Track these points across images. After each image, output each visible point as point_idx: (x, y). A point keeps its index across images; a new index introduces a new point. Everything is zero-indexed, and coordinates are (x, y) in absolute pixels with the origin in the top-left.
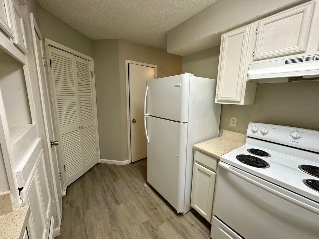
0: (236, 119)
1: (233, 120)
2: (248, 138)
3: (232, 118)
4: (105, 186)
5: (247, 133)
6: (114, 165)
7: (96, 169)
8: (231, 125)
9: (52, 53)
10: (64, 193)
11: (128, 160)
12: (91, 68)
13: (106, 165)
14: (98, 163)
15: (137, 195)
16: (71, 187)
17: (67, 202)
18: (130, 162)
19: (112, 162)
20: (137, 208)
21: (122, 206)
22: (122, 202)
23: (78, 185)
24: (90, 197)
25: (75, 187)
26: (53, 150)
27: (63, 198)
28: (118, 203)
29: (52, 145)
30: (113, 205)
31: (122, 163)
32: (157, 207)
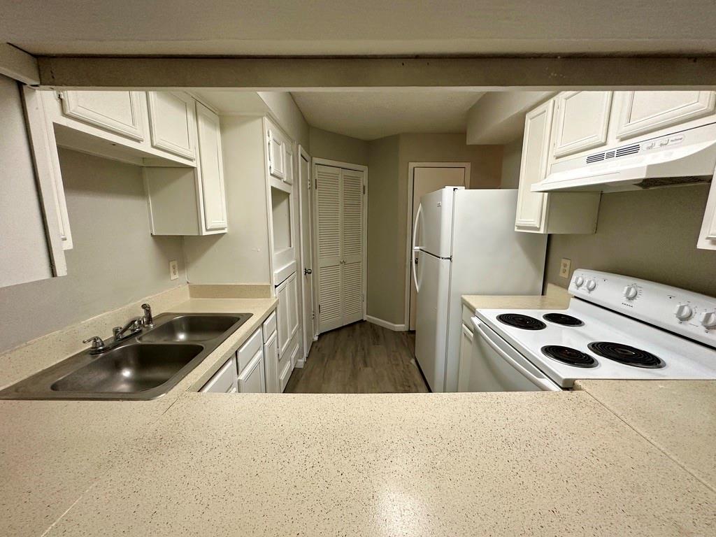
0: (568, 263)
1: (565, 266)
2: (573, 300)
3: (564, 261)
4: (359, 345)
5: (569, 289)
6: (383, 328)
7: (357, 326)
8: (562, 275)
9: (319, 172)
10: (316, 338)
11: (403, 325)
12: (364, 180)
13: (372, 325)
14: (362, 320)
15: (394, 367)
16: (325, 336)
17: (316, 347)
18: (407, 330)
19: (381, 323)
20: (386, 378)
21: (369, 369)
22: (372, 367)
23: (332, 336)
24: (339, 350)
25: (328, 337)
26: (307, 279)
27: (314, 343)
28: (366, 364)
29: (306, 273)
30: (361, 365)
31: (394, 327)
32: (412, 386)
